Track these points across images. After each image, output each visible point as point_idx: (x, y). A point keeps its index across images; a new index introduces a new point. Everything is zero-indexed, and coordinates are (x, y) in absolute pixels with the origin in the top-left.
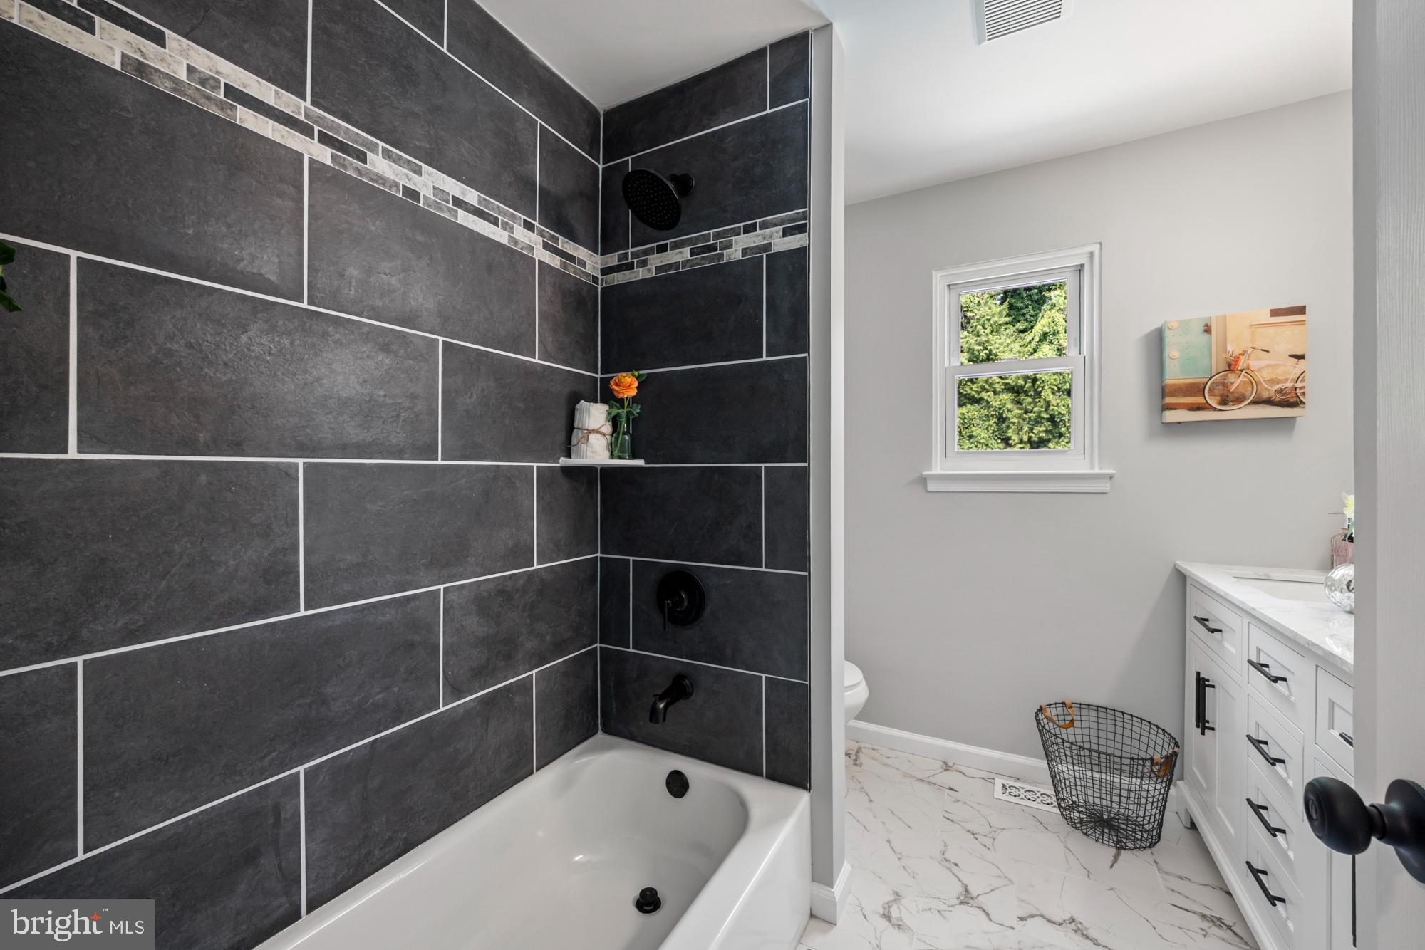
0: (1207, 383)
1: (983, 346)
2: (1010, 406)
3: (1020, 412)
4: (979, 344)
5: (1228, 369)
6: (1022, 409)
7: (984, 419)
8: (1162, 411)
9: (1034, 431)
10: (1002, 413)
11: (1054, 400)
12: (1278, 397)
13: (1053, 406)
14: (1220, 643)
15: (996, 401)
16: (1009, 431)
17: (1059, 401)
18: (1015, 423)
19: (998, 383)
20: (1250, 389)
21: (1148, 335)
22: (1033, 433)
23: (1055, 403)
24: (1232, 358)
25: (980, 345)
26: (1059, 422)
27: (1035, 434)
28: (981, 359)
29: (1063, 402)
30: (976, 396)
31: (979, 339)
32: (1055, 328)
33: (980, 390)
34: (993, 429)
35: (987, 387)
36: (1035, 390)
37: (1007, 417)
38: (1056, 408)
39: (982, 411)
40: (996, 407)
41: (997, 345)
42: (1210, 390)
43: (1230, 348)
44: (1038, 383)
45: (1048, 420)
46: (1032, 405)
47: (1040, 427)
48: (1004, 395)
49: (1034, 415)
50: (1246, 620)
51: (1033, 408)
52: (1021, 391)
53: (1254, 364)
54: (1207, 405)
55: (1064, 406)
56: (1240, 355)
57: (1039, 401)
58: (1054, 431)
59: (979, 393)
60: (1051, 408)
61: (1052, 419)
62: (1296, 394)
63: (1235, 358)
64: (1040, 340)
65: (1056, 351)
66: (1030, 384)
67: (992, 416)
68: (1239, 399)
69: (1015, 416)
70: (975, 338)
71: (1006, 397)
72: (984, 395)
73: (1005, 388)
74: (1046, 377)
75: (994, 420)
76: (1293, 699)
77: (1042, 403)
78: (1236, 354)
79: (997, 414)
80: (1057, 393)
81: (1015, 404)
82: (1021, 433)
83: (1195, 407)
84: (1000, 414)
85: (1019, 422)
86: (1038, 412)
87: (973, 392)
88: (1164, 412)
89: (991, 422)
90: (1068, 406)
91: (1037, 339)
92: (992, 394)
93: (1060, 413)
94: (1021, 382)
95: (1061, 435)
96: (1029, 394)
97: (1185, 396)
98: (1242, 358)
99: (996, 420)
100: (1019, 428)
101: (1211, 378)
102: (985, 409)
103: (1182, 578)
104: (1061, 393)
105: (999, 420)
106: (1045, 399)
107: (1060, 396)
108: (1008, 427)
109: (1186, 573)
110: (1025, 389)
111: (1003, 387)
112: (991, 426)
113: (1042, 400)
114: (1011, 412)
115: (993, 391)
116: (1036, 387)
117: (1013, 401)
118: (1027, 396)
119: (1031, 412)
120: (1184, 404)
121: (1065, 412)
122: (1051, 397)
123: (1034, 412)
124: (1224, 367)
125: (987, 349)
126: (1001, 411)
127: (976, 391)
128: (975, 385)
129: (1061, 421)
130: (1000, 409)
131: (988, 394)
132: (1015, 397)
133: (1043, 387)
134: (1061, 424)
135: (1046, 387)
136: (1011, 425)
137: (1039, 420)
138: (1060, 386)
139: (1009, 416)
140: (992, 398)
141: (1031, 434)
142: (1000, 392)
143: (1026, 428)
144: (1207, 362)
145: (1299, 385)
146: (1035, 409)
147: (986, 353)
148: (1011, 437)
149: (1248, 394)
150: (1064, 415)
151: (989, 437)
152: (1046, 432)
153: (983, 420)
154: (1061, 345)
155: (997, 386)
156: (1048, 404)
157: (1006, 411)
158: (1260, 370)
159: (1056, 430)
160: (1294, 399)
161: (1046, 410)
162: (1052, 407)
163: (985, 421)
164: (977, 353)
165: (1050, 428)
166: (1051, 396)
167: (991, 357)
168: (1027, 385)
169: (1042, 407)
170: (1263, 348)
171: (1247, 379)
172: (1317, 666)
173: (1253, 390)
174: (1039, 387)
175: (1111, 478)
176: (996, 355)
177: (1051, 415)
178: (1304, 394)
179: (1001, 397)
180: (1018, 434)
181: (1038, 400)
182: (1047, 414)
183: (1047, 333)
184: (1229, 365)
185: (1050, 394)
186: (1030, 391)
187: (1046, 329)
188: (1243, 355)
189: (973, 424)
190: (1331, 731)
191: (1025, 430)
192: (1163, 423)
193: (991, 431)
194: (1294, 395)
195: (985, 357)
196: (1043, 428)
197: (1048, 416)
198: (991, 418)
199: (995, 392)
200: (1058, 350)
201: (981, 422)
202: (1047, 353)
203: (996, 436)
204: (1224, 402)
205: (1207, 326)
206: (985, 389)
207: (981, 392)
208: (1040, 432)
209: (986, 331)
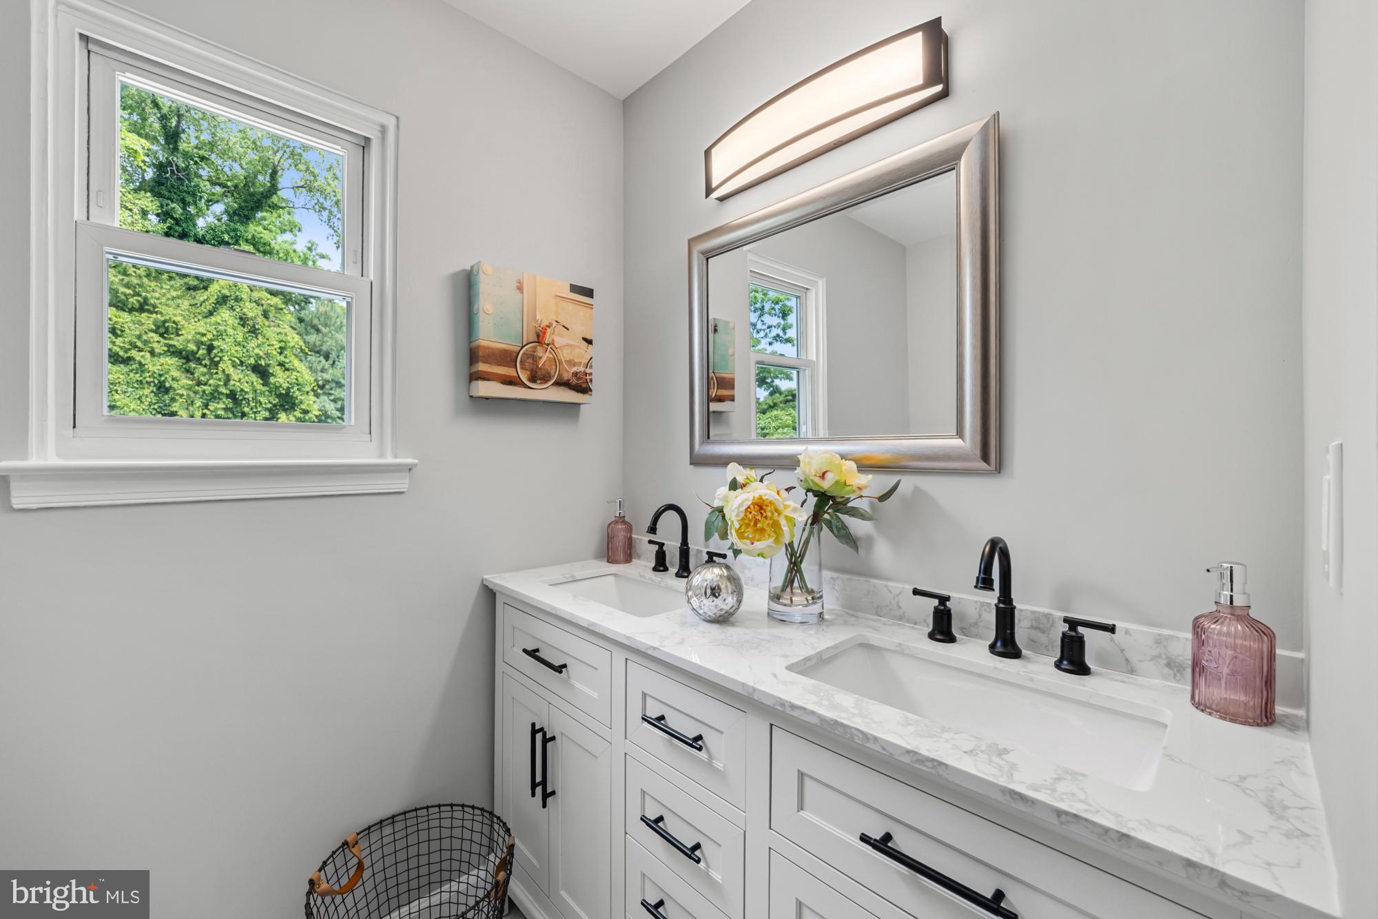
0: (520, 351)
1: (134, 291)
2: (176, 374)
3: (191, 383)
4: (128, 286)
5: (537, 340)
6: (192, 380)
7: (135, 385)
8: (470, 382)
9: (209, 407)
10: (164, 381)
11: (236, 374)
12: (574, 381)
13: (234, 380)
14: (567, 682)
15: (154, 365)
16: (174, 404)
17: (241, 376)
18: (183, 395)
19: (158, 342)
20: (554, 367)
21: (455, 276)
22: (209, 410)
23: (236, 378)
24: (540, 329)
25: (129, 288)
26: (242, 400)
27: (212, 412)
28: (130, 306)
29: (246, 378)
30: (121, 353)
31: (126, 279)
32: (238, 293)
33: (127, 346)
34: (149, 400)
35: (139, 344)
36: (211, 360)
37: (171, 387)
38: (238, 384)
39: (132, 375)
40: (154, 372)
41: (157, 295)
42: (521, 361)
43: (538, 317)
44: (215, 351)
45: (228, 396)
46: (207, 377)
47: (218, 403)
48: (167, 359)
49: (209, 388)
50: (619, 656)
51: (208, 380)
52: (191, 358)
53: (559, 341)
54: (519, 380)
55: (247, 382)
56: (547, 326)
57: (217, 373)
58: (235, 410)
59: (126, 351)
60: (232, 382)
61: (232, 395)
62: (586, 379)
63: (543, 328)
64: (218, 302)
65: (239, 320)
66: (205, 352)
67: (148, 383)
68: (545, 379)
69: (183, 387)
70: (121, 277)
71: (170, 362)
72: (134, 353)
73: (168, 351)
74: (225, 346)
75: (151, 388)
76: (719, 765)
77: (220, 375)
78: (545, 323)
79: (156, 381)
80: (239, 367)
81: (183, 372)
82: (191, 408)
83: (508, 380)
84: (159, 382)
85: (188, 395)
86: (214, 386)
87: (115, 348)
88: (474, 383)
89: (147, 391)
90: (252, 383)
91: (213, 300)
92: (148, 355)
93: (242, 390)
94: (192, 347)
95: (244, 415)
96: (203, 362)
97: (499, 365)
98: (549, 330)
99: (155, 390)
100: (189, 402)
101: (523, 347)
102: (137, 373)
103: (490, 595)
104: (244, 368)
105: (158, 389)
106: (224, 371)
107: (242, 371)
108: (173, 400)
109: (495, 589)
110: (197, 356)
111: (166, 349)
112: (147, 396)
113: (220, 373)
114: (177, 381)
115: (149, 352)
116: (213, 356)
117: (179, 368)
118: (201, 364)
119: (205, 384)
120: (497, 374)
121: (248, 390)
122: (230, 370)
123: (210, 385)
124: (533, 337)
125: (140, 295)
126: (163, 379)
127: (121, 348)
128: (121, 339)
129: (245, 399)
130: (160, 375)
131: (142, 353)
132: (183, 364)
133: (221, 358)
134: (244, 402)
135: (226, 358)
136: (177, 398)
137: (216, 394)
138: (243, 359)
139: (175, 385)
140: (149, 360)
141: (205, 411)
142: (161, 354)
143: (198, 403)
144: (519, 326)
145: (588, 371)
146: (211, 382)
147: (138, 301)
148: (176, 412)
149: (552, 372)
150: (247, 393)
151: (144, 410)
152: (226, 409)
153: (133, 387)
154: (244, 315)
155: (155, 345)
156: (228, 378)
157: (170, 379)
158: (562, 347)
159: (238, 409)
160: (584, 386)
161: (226, 384)
162: (234, 382)
163: (137, 389)
164: (123, 297)
165: (231, 405)
166: (232, 369)
167: (147, 307)
168: (201, 352)
169: (220, 380)
170: (565, 326)
171: (552, 356)
172: (771, 725)
173: (556, 366)
174: (216, 356)
175: (410, 470)
176: (154, 306)
177: (231, 391)
178: (591, 380)
179: (162, 360)
180: (187, 409)
181: (215, 371)
182: (227, 389)
183: (228, 297)
184: (538, 336)
185: (230, 367)
186: (204, 359)
187: (226, 292)
188: (549, 327)
189: (116, 391)
190: (801, 813)
191: (197, 405)
192: (471, 397)
193: (147, 403)
194: (585, 381)
195: (137, 305)
196: (221, 405)
197: (228, 392)
198: (146, 386)
199: (152, 353)
200: (241, 318)
201: (130, 389)
202: (227, 319)
203: (154, 409)
204: (533, 379)
205: (520, 283)
206: (137, 347)
207: (130, 349)
208: (216, 409)
209: (138, 272)
